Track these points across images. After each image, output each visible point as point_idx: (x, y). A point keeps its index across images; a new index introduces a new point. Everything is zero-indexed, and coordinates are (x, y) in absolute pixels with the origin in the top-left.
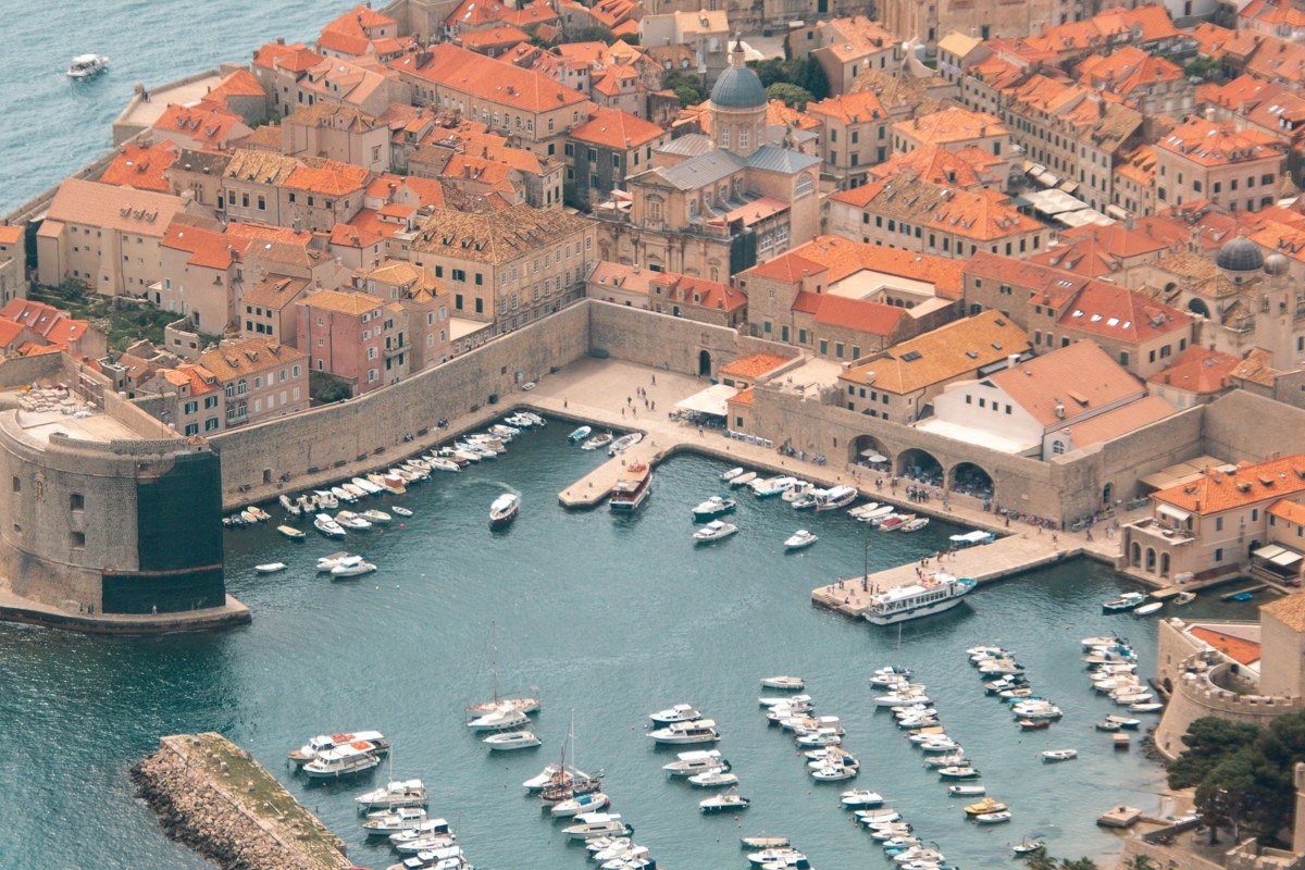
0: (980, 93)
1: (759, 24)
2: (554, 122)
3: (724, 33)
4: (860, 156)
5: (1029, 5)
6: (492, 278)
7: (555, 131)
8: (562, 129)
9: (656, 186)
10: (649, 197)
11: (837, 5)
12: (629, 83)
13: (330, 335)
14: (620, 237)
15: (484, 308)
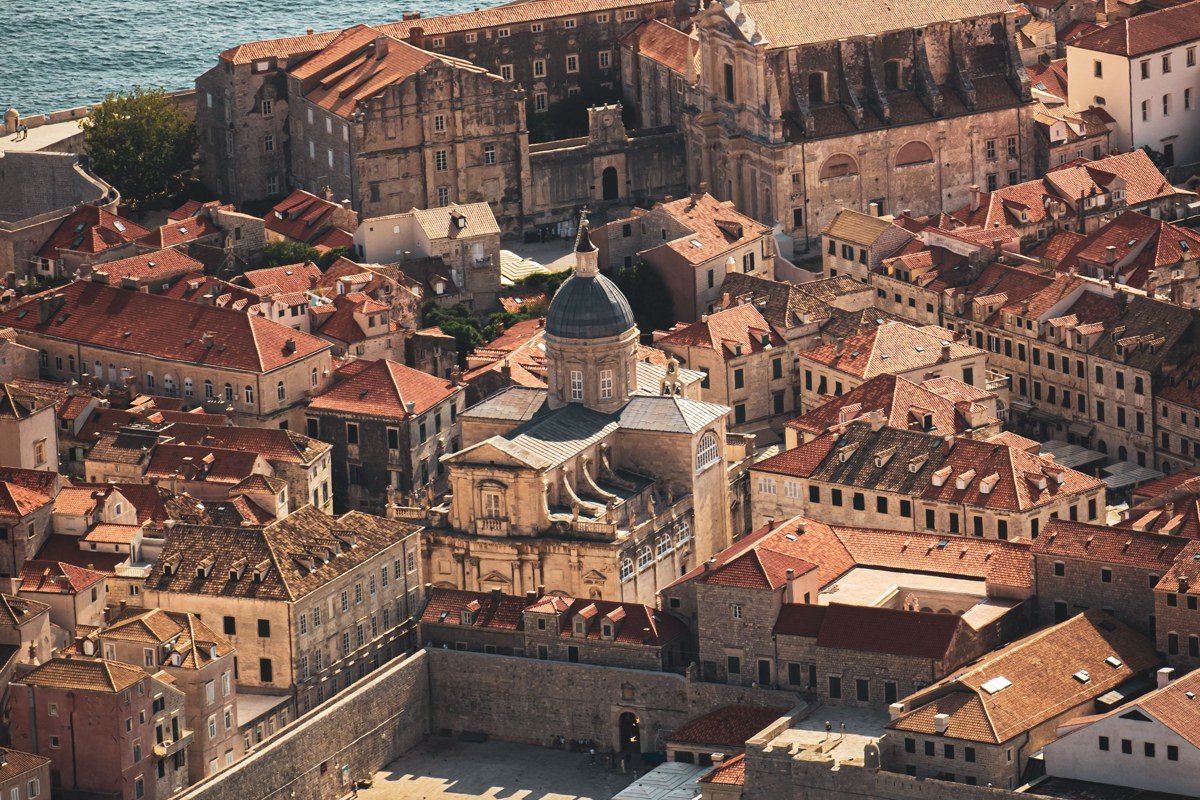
0: (905, 299)
1: (515, 224)
2: (284, 386)
3: (492, 237)
4: (748, 407)
5: (940, 166)
6: (286, 625)
7: (288, 401)
8: (296, 398)
9: (492, 465)
10: (481, 485)
11: (632, 187)
12: (377, 318)
13: (71, 728)
14: (434, 554)
15: (274, 673)
